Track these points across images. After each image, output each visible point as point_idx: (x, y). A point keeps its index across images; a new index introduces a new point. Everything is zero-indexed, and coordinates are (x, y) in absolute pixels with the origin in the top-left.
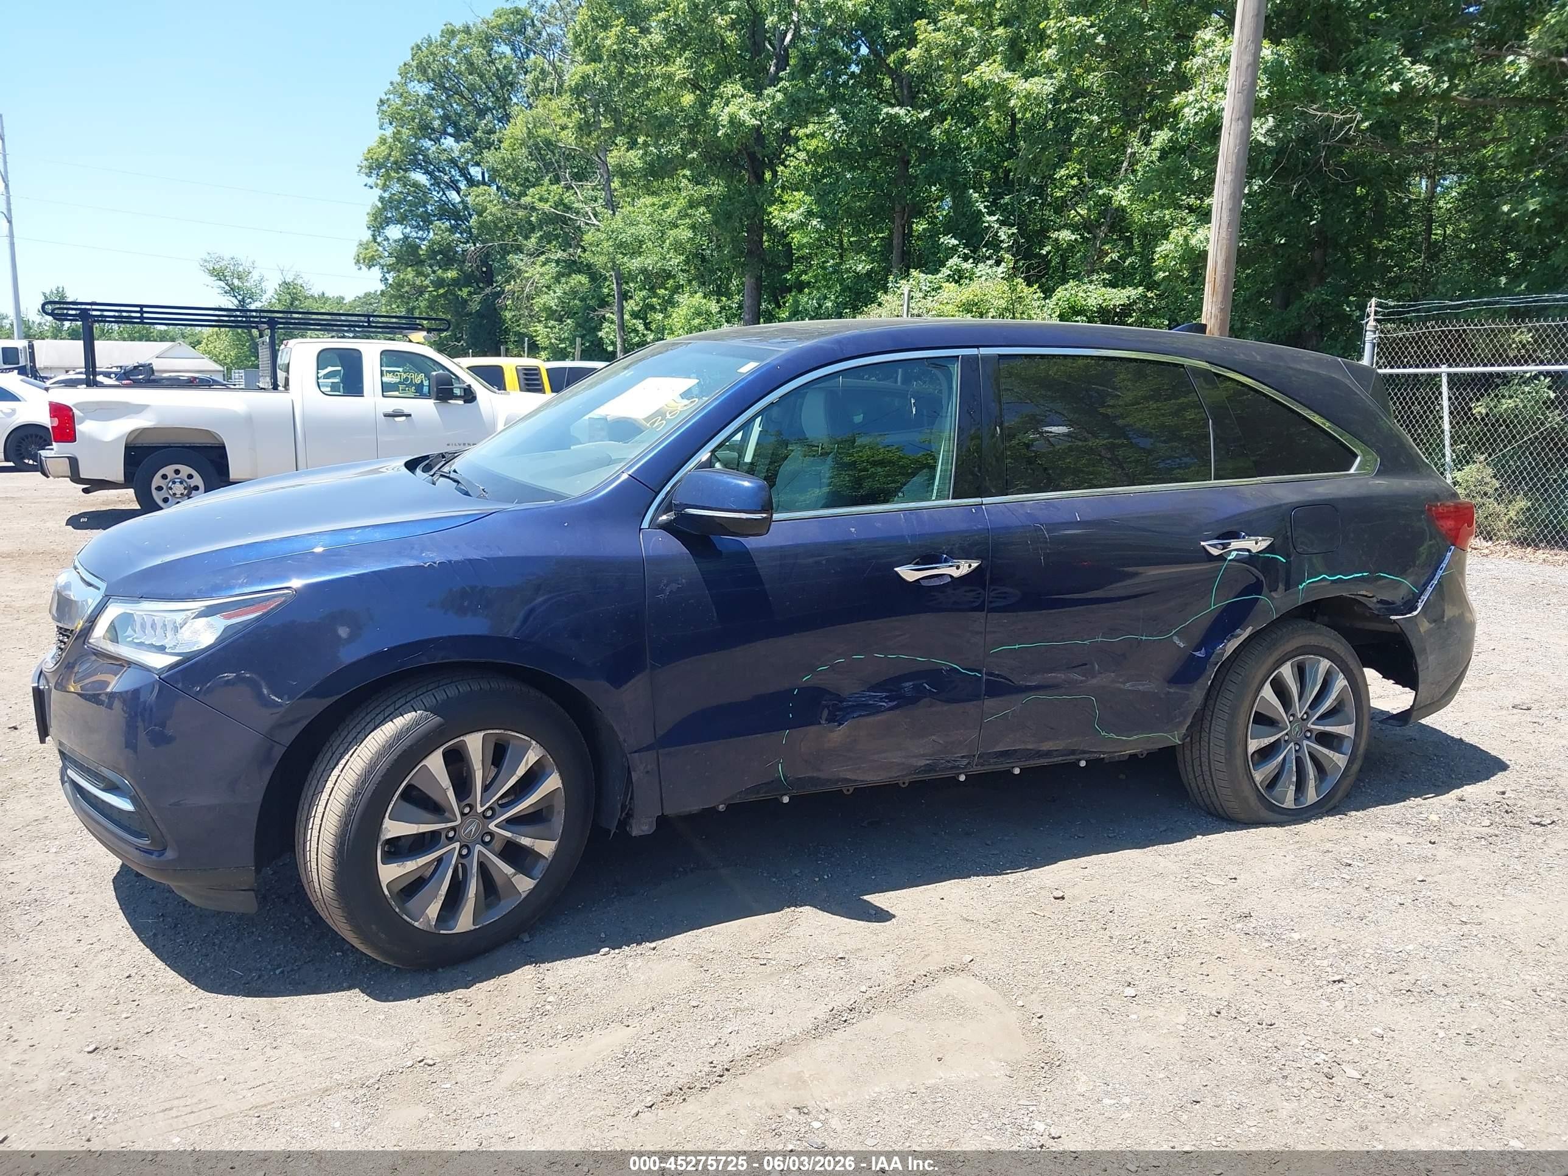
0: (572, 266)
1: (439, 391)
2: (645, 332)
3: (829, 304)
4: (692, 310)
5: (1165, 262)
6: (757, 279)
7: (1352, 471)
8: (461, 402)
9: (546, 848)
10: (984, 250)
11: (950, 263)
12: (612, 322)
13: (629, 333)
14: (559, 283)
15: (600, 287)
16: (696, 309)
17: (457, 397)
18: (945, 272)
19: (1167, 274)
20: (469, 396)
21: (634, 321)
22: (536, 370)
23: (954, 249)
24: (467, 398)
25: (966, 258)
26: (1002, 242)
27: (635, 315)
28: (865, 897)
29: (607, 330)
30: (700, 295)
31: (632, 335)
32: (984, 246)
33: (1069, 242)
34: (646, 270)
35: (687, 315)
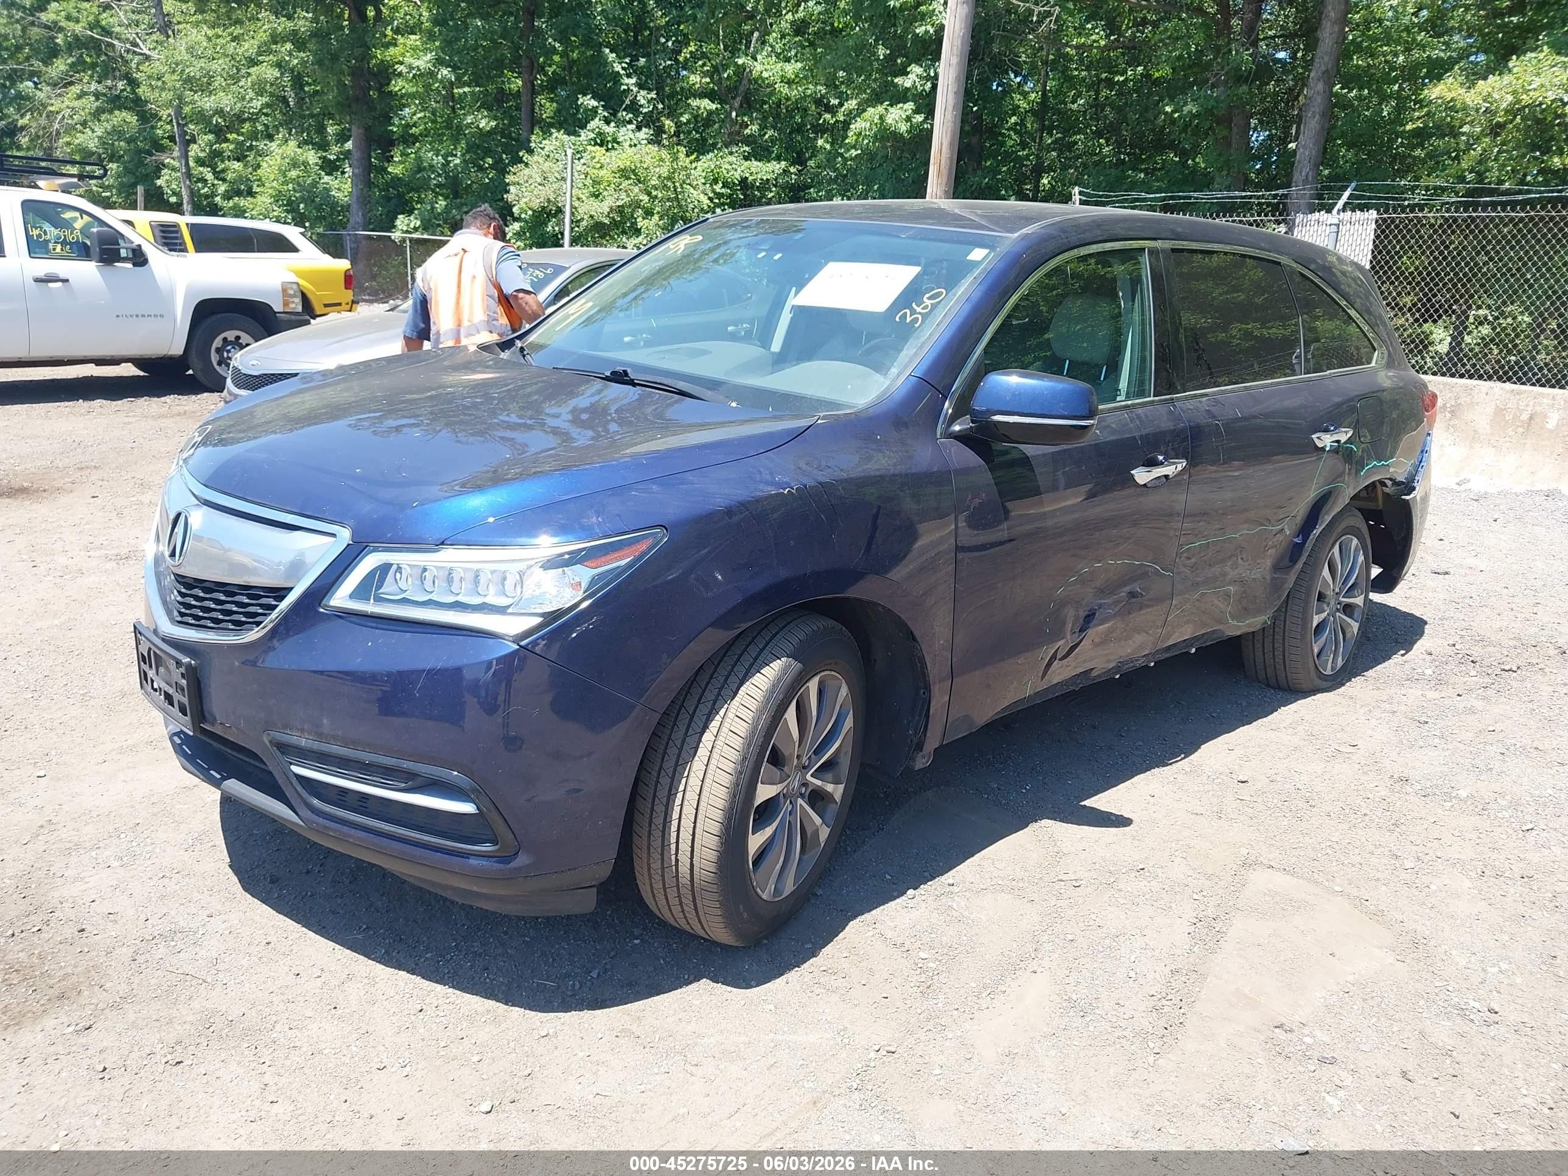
0: (116, 102)
1: (103, 252)
2: (216, 182)
3: (458, 161)
4: (287, 160)
5: (856, 141)
6: (366, 130)
7: (1373, 364)
8: (129, 266)
9: (836, 791)
10: (624, 113)
11: (592, 125)
12: (174, 169)
13: (196, 182)
14: (99, 120)
15: (153, 127)
16: (292, 159)
17: (125, 260)
18: (585, 135)
19: (859, 152)
20: (139, 258)
21: (201, 169)
22: (174, 226)
23: (594, 111)
24: (138, 260)
25: (607, 122)
26: (641, 106)
27: (201, 162)
28: (1087, 803)
29: (167, 177)
30: (292, 144)
31: (200, 185)
32: (624, 110)
33: (710, 113)
34: (222, 110)
35: (281, 165)
